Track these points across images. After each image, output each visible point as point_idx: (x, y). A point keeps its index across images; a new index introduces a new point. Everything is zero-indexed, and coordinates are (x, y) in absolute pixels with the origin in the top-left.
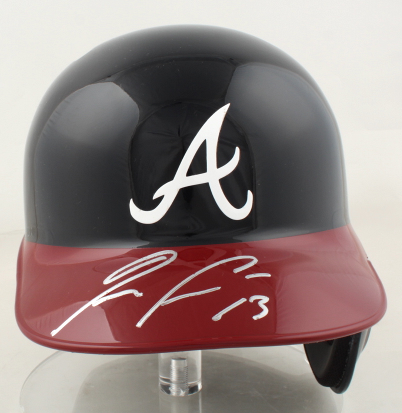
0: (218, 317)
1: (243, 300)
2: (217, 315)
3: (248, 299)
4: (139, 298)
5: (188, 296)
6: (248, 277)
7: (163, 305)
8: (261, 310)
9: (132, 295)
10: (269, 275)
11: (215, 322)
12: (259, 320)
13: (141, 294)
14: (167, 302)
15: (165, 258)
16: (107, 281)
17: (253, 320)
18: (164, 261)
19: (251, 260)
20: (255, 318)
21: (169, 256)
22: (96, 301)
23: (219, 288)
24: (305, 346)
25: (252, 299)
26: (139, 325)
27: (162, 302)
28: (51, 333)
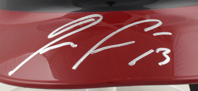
0: (132, 63)
1: (151, 51)
2: (132, 61)
3: (155, 50)
4: (74, 48)
5: (111, 47)
6: (155, 35)
7: (92, 54)
8: (164, 59)
9: (69, 46)
10: (171, 34)
11: (130, 66)
12: (163, 66)
13: (76, 46)
14: (95, 52)
15: (94, 20)
16: (50, 36)
17: (159, 65)
18: (93, 22)
19: (157, 23)
20: (160, 64)
21: (96, 19)
22: (42, 51)
23: (134, 42)
24: (190, 86)
25: (158, 50)
26: (74, 67)
27: (92, 51)
28: (9, 73)
